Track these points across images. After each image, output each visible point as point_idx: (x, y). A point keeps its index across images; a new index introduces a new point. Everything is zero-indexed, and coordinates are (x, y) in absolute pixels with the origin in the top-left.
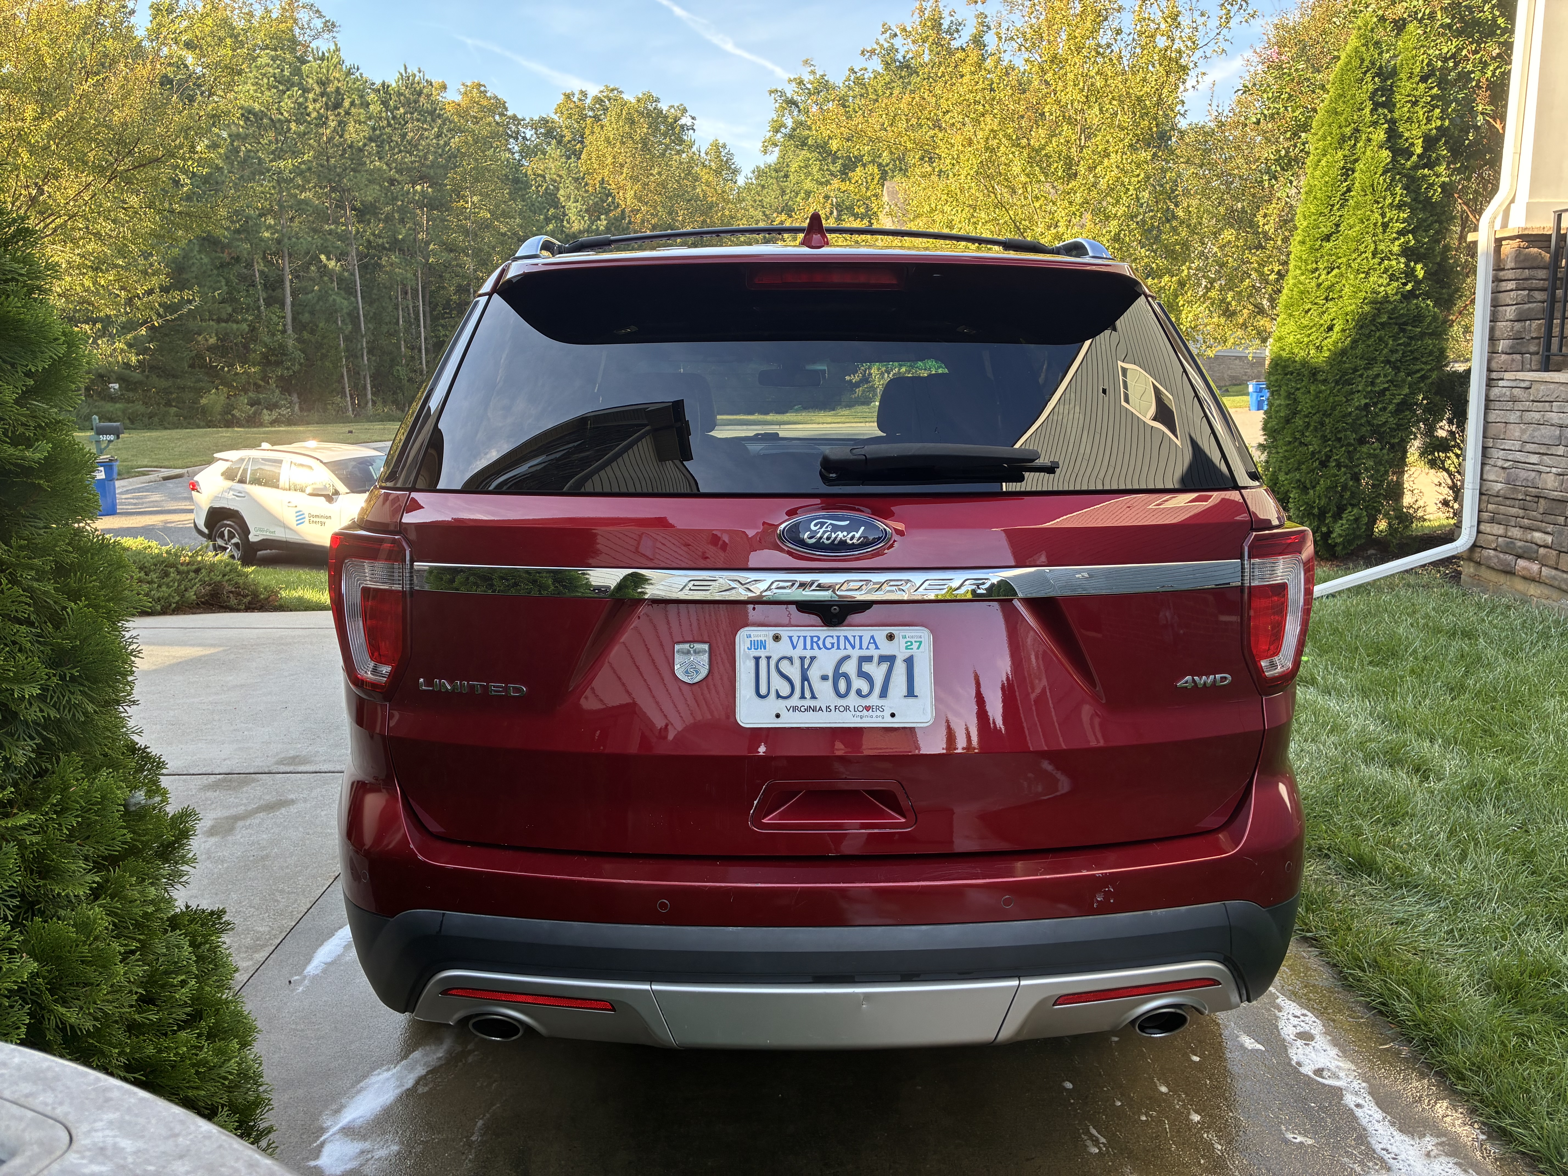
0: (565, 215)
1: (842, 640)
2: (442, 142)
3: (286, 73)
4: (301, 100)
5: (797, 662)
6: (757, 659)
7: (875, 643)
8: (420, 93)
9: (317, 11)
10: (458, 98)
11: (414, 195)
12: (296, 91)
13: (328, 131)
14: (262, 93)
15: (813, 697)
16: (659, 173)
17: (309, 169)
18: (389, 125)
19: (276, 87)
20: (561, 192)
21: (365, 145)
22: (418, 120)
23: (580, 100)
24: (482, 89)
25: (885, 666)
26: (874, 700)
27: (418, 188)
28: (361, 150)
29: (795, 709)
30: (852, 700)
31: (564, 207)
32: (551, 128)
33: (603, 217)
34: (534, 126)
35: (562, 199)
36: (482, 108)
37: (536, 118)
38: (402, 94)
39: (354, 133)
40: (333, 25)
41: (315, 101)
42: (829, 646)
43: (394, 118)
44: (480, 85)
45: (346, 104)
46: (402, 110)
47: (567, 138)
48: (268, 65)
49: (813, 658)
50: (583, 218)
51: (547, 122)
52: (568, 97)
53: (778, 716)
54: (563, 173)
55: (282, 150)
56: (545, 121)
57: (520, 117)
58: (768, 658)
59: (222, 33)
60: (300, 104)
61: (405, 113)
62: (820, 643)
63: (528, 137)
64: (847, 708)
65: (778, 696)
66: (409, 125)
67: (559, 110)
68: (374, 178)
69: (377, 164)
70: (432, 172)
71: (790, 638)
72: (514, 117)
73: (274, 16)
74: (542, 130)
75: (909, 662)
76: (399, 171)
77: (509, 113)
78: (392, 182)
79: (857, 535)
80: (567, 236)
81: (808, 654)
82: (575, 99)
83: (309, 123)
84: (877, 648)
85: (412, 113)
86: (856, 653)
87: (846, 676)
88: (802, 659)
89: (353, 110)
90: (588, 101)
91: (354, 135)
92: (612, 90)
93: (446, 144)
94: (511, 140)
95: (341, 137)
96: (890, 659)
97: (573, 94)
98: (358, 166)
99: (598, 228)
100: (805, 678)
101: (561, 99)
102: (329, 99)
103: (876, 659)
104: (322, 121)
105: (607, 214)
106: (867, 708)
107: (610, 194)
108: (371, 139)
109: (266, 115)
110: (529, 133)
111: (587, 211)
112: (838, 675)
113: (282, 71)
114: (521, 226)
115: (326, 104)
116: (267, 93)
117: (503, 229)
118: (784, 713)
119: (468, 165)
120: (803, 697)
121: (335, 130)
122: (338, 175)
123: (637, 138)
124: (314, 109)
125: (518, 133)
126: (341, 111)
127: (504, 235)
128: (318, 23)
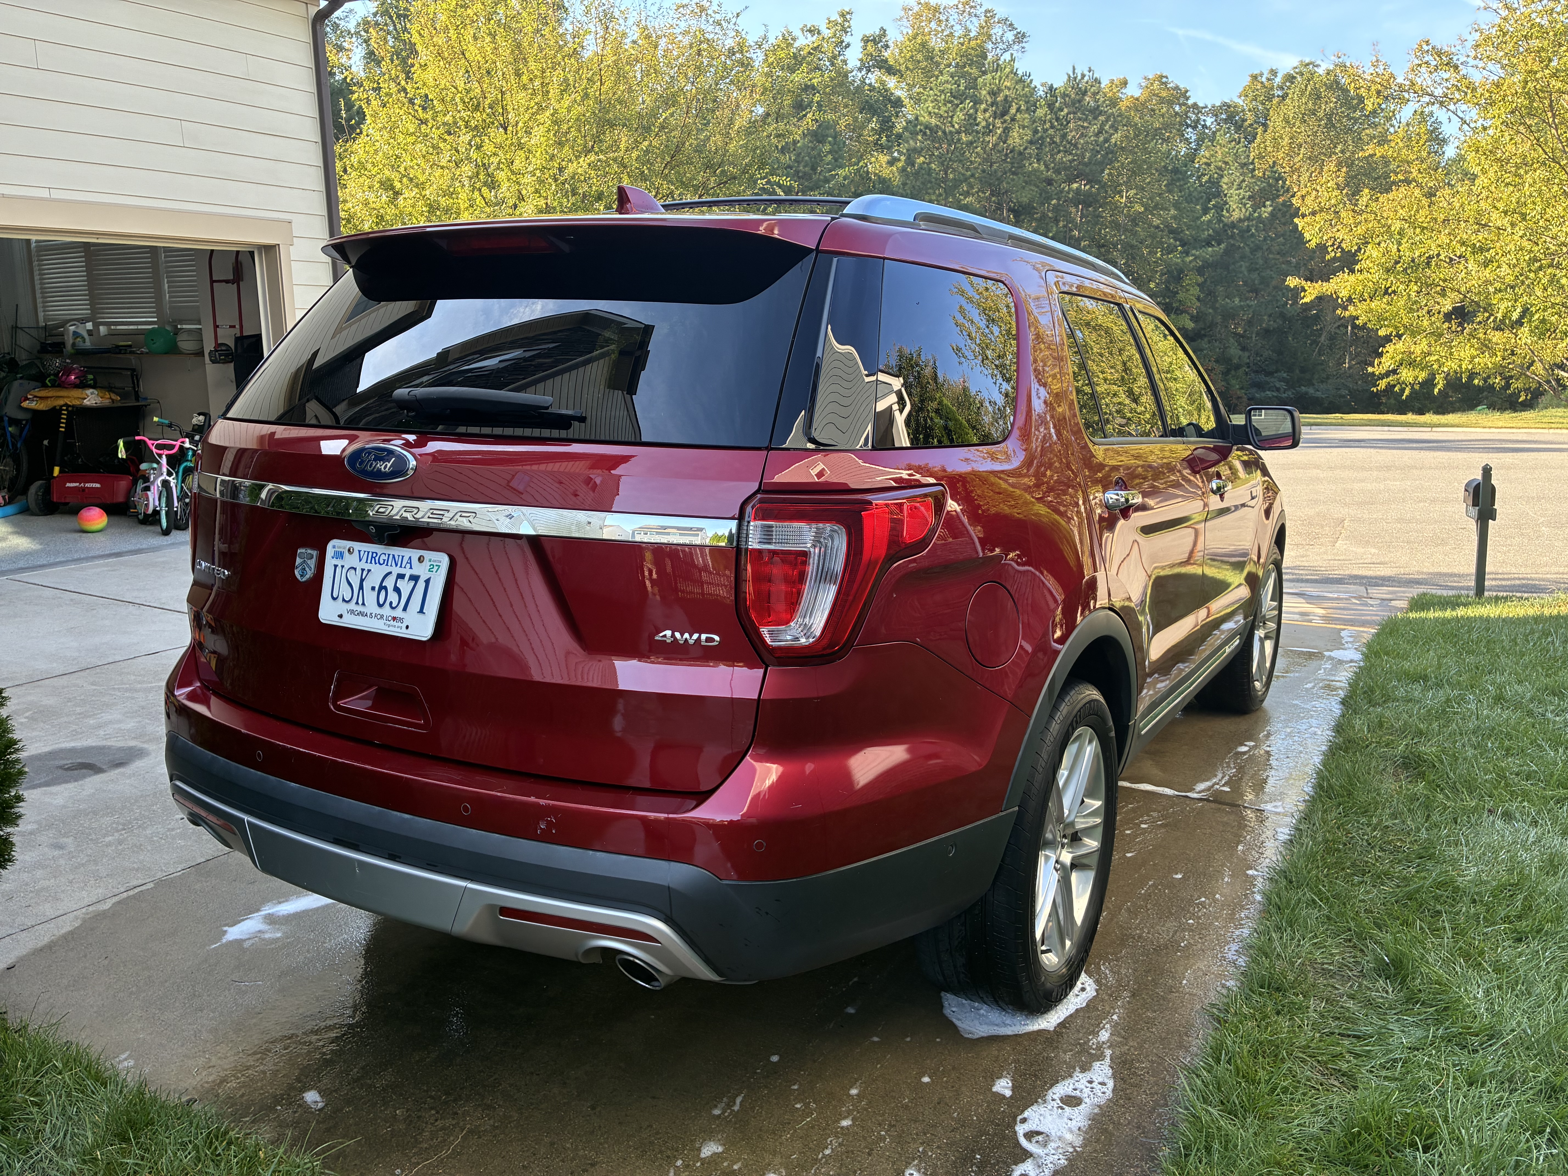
0: (1226, 203)
1: (391, 556)
2: (1101, 139)
3: (962, 88)
4: (971, 111)
5: (359, 572)
6: (336, 566)
7: (411, 563)
8: (1085, 93)
9: (1011, 25)
10: (1137, 94)
11: (1068, 193)
12: (968, 104)
13: (994, 138)
14: (939, 108)
15: (363, 604)
16: (1342, 152)
17: (973, 176)
18: (1052, 127)
19: (951, 102)
20: (1225, 180)
21: (1025, 149)
22: (1080, 119)
23: (1269, 79)
24: (1164, 80)
25: (412, 583)
26: (399, 613)
27: (1075, 186)
28: (1020, 153)
29: (352, 612)
30: (386, 611)
31: (1226, 195)
32: (1232, 112)
33: (1268, 203)
34: (1215, 112)
35: (1225, 187)
36: (1162, 101)
37: (1218, 104)
38: (1067, 95)
39: (1017, 138)
40: (1024, 36)
41: (985, 111)
42: (382, 562)
43: (1057, 119)
44: (1162, 77)
45: (1013, 111)
46: (1066, 111)
47: (1249, 122)
48: (947, 82)
49: (369, 571)
50: (1245, 205)
51: (1229, 106)
52: (1255, 78)
53: (341, 616)
54: (1229, 159)
55: (950, 160)
56: (1226, 106)
57: (1201, 105)
58: (343, 567)
59: (919, 57)
60: (970, 116)
61: (1067, 114)
62: (377, 558)
63: (1208, 124)
64: (382, 617)
65: (344, 600)
66: (1071, 125)
67: (1244, 94)
68: (1031, 179)
69: (1036, 165)
70: (1087, 170)
71: (359, 551)
72: (1195, 106)
73: (972, 34)
74: (1224, 116)
75: (427, 582)
76: (1057, 172)
77: (1190, 102)
78: (1049, 182)
79: (389, 465)
80: (1225, 225)
81: (367, 567)
82: (1264, 79)
83: (978, 132)
84: (411, 568)
85: (1074, 113)
86: (396, 570)
87: (385, 588)
88: (363, 570)
89: (1018, 116)
90: (1278, 80)
91: (1017, 140)
92: (1308, 64)
93: (1106, 140)
94: (1190, 130)
95: (1004, 143)
96: (415, 578)
97: (1261, 75)
98: (1017, 168)
99: (1260, 216)
100: (361, 587)
101: (1247, 80)
102: (997, 107)
103: (407, 577)
104: (989, 130)
105: (1273, 200)
106: (394, 619)
107: (1280, 178)
108: (1031, 142)
109: (940, 128)
110: (1209, 121)
111: (1250, 198)
112: (382, 587)
113: (959, 86)
114: (1174, 217)
115: (995, 113)
116: (944, 108)
117: (1156, 222)
118: (345, 615)
119: (1125, 159)
120: (357, 603)
121: (1000, 138)
122: (998, 179)
123: (1321, 114)
124: (984, 119)
125: (1198, 121)
126: (1007, 118)
127: (1157, 227)
128: (1010, 36)
